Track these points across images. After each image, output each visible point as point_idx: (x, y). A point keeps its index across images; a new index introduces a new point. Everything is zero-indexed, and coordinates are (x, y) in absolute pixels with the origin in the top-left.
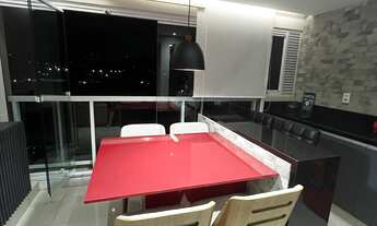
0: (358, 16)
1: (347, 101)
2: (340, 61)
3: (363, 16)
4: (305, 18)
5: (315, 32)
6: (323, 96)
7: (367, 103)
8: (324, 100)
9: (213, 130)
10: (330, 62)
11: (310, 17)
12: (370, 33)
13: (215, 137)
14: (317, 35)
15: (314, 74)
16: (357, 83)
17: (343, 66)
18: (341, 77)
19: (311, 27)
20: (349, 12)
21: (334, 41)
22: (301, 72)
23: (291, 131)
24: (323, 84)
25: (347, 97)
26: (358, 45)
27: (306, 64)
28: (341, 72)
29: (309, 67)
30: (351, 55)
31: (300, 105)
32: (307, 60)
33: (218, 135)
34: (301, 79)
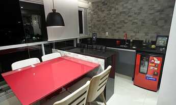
0: (106, 4)
1: (107, 35)
2: (103, 21)
3: (108, 4)
4: (88, 3)
5: (93, 9)
6: (99, 34)
7: (113, 35)
8: (100, 36)
9: (63, 55)
10: (99, 21)
11: (90, 3)
12: (111, 10)
13: (65, 58)
14: (94, 10)
15: (95, 26)
16: (109, 28)
17: (104, 22)
18: (104, 26)
19: (91, 7)
20: (103, 2)
21: (100, 13)
22: (90, 25)
23: (96, 49)
24: (98, 30)
25: (107, 33)
26: (108, 14)
27: (91, 22)
28: (104, 24)
29: (93, 23)
30: (106, 18)
31: (92, 39)
32: (91, 20)
33: (67, 56)
34: (90, 28)
